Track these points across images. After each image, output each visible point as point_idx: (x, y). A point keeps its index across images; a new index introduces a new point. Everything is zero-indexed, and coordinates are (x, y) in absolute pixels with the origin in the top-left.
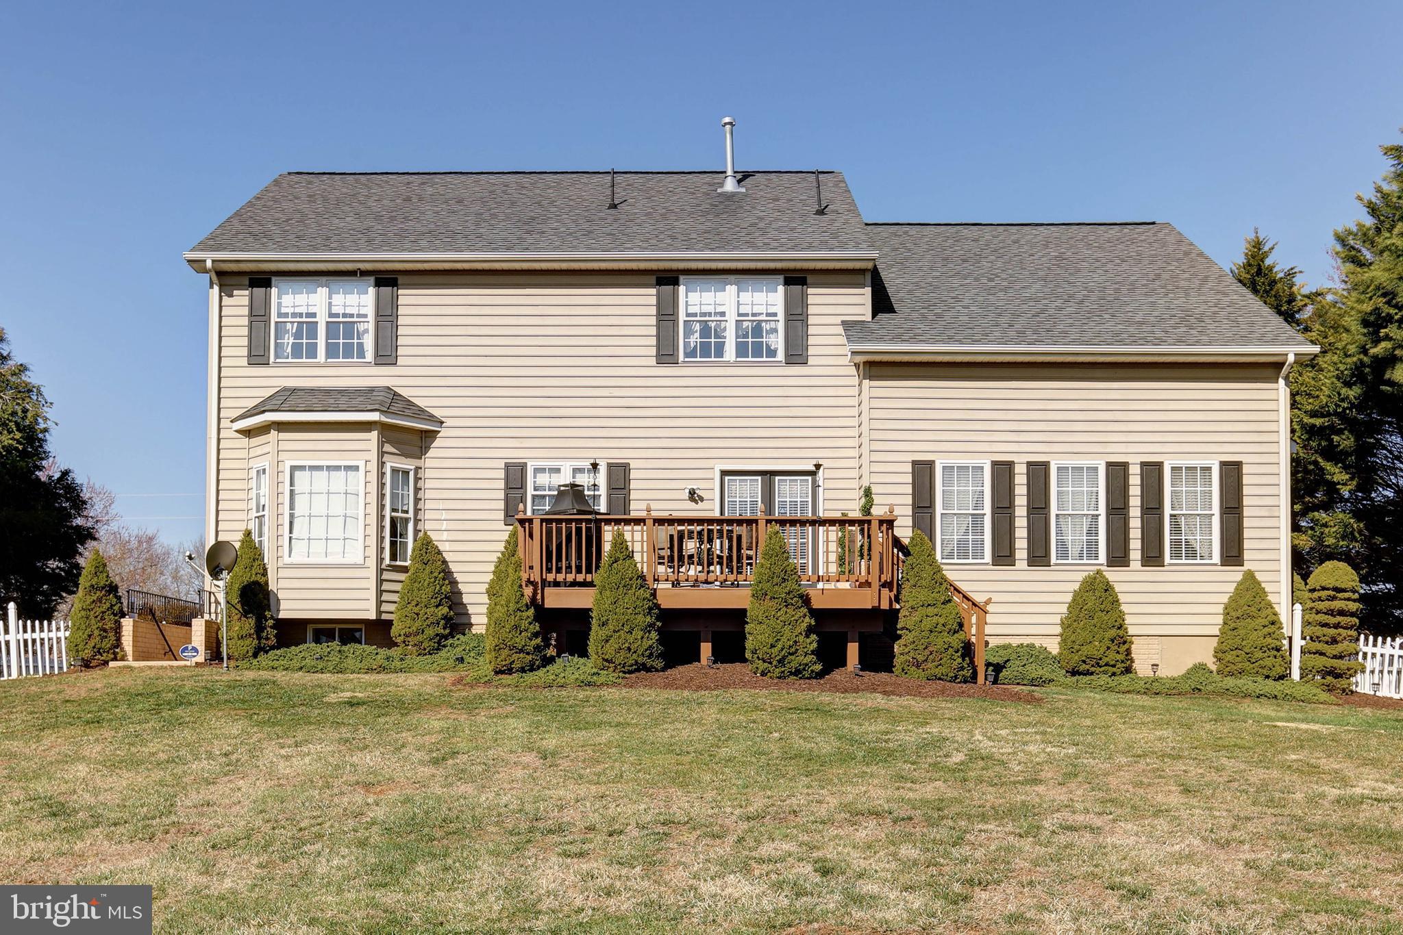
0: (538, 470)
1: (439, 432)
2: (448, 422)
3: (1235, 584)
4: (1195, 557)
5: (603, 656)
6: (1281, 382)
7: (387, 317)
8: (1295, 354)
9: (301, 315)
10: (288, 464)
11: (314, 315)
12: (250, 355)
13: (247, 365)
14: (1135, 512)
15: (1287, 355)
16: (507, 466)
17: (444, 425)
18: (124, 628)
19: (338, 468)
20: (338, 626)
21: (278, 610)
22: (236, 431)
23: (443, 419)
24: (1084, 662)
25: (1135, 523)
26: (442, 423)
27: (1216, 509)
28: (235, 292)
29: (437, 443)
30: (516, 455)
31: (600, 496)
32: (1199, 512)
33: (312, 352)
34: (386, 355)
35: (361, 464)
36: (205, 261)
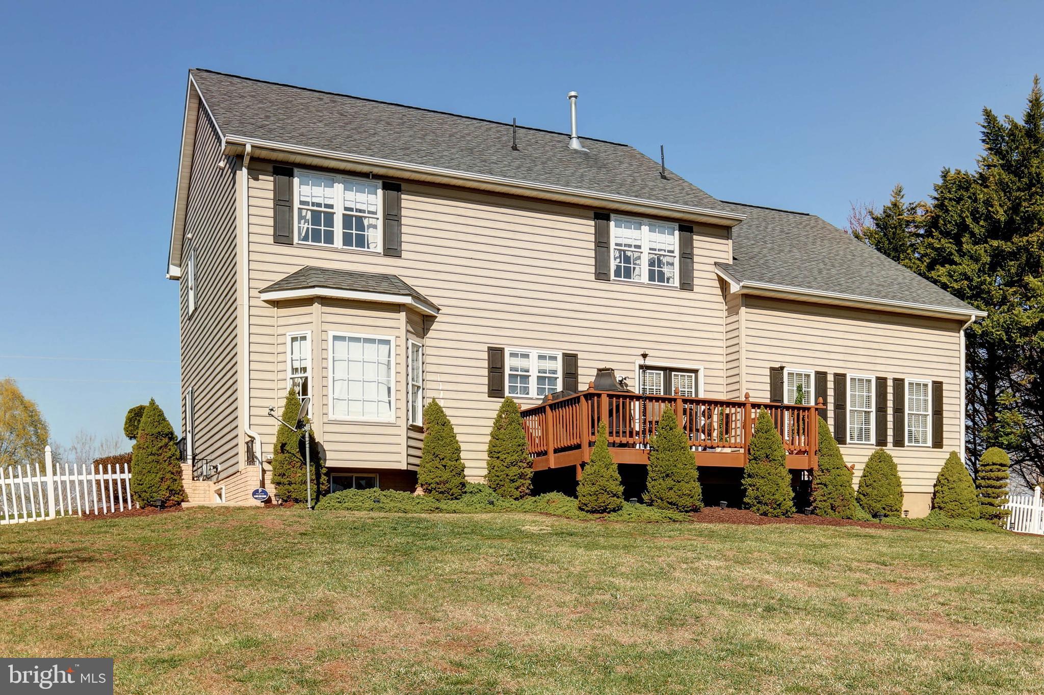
0: (513, 355)
1: (436, 317)
2: (444, 310)
3: (945, 460)
4: (918, 442)
5: (668, 500)
6: (962, 333)
7: (392, 217)
8: (976, 316)
9: (319, 205)
10: (331, 334)
11: (331, 207)
12: (275, 235)
13: (272, 242)
14: (890, 411)
15: (971, 316)
16: (490, 349)
17: (440, 312)
18: (184, 472)
19: (372, 341)
20: (355, 475)
21: (325, 460)
22: (265, 301)
23: (440, 307)
24: (884, 508)
25: (890, 418)
26: (439, 310)
27: (930, 412)
28: (261, 177)
29: (435, 326)
30: (497, 342)
31: (556, 378)
32: (922, 413)
33: (329, 238)
34: (392, 249)
35: (392, 339)
36: (245, 145)
